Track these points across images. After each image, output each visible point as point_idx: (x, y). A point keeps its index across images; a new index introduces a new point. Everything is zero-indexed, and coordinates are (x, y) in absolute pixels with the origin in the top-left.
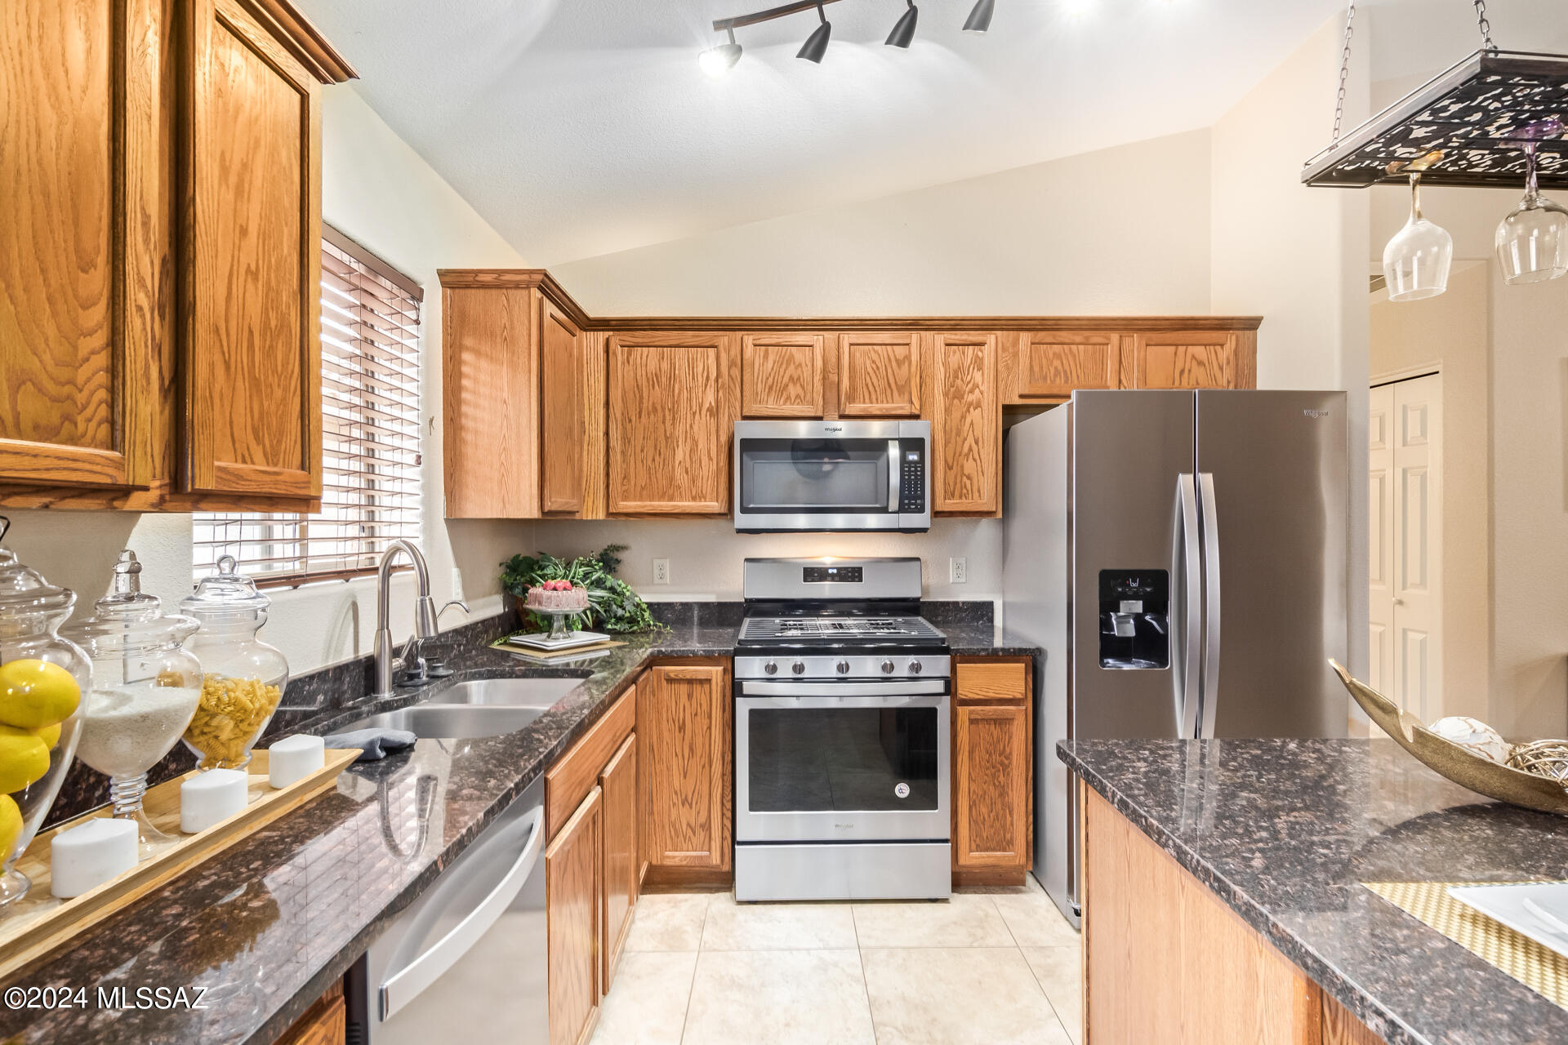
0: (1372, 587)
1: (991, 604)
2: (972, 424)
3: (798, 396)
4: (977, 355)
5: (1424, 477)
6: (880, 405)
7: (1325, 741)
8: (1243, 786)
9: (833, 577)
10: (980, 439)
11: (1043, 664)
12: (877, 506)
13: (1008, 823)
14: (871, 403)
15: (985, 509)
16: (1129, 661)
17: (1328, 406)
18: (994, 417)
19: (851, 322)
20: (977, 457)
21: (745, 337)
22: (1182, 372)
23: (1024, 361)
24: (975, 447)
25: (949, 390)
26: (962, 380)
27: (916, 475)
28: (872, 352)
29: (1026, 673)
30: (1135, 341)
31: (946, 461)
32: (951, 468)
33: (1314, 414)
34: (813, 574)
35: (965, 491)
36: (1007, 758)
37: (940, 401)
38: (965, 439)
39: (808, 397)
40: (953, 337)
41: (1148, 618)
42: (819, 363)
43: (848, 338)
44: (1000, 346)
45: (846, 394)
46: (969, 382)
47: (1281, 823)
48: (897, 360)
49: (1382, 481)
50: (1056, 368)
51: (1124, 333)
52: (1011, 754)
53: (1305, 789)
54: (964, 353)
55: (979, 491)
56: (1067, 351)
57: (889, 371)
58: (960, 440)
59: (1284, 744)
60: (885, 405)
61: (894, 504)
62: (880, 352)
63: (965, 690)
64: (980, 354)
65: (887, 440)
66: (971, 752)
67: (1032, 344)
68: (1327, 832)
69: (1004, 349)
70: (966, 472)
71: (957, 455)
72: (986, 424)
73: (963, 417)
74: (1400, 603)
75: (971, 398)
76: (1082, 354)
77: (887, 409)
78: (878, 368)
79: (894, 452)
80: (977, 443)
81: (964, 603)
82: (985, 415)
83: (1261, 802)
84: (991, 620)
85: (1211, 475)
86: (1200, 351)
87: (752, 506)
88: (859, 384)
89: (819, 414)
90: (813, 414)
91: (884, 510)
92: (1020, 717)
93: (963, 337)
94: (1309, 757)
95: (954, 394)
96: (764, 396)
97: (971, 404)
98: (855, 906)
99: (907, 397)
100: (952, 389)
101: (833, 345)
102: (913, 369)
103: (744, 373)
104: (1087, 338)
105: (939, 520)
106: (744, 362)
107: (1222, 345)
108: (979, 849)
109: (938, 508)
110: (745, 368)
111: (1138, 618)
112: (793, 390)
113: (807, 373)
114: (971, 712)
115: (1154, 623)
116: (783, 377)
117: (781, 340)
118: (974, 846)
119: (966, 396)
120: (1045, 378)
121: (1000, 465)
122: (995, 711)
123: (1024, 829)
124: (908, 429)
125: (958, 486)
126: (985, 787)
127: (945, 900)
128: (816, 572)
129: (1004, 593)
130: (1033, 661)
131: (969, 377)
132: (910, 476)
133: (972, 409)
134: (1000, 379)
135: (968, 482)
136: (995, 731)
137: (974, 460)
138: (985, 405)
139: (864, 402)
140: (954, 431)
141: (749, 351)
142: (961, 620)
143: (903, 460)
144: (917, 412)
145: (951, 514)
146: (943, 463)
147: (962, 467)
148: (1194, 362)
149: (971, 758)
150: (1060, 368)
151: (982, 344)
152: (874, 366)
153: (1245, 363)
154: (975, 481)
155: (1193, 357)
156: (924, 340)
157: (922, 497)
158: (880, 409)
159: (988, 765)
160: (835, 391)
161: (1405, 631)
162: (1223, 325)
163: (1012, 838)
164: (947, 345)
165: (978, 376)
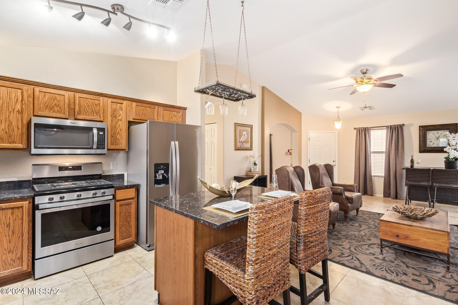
0: (206, 166)
1: (124, 174)
2: (119, 125)
3: (58, 111)
4: (121, 107)
5: (214, 144)
6: (89, 117)
7: (197, 192)
8: (185, 200)
9: (70, 169)
10: (122, 130)
11: (140, 188)
12: (89, 147)
13: (130, 230)
14: (86, 116)
15: (123, 148)
16: (161, 185)
17: (199, 129)
18: (126, 124)
19: (79, 90)
20: (121, 134)
21: (35, 88)
22: (171, 117)
23: (134, 110)
24: (120, 131)
25: (112, 115)
26: (116, 113)
27: (102, 138)
28: (87, 101)
29: (135, 191)
30: (161, 109)
31: (111, 135)
32: (113, 137)
33: (196, 130)
34: (61, 169)
35: (117, 143)
36: (130, 214)
37: (109, 118)
38: (117, 129)
39: (63, 111)
40: (114, 100)
41: (164, 174)
42: (67, 101)
43: (78, 95)
44: (127, 105)
45: (77, 112)
46: (118, 114)
47: (191, 204)
48: (95, 104)
49: (208, 144)
50: (142, 113)
51: (159, 106)
52: (131, 212)
53: (194, 199)
54: (117, 105)
55: (121, 144)
56: (145, 109)
57: (93, 107)
58: (115, 129)
59: (191, 194)
60: (91, 117)
61: (95, 146)
62: (90, 101)
63: (118, 198)
64: (122, 106)
65: (93, 128)
66: (120, 214)
67: (136, 106)
68: (197, 203)
69: (128, 106)
70: (117, 138)
71: (115, 133)
72: (123, 125)
73: (117, 123)
74: (211, 169)
75: (119, 118)
76: (149, 110)
77: (92, 118)
78: (89, 106)
79: (95, 131)
80: (121, 130)
81: (115, 175)
82: (123, 123)
83: (188, 202)
84: (123, 179)
85: (178, 142)
86: (175, 113)
87: (39, 146)
88: (82, 110)
89: (67, 117)
90: (64, 117)
91: (92, 148)
92: (134, 202)
93: (117, 101)
94: (195, 195)
95: (114, 116)
96: (44, 109)
97: (119, 119)
98: (82, 267)
99: (99, 115)
100: (113, 115)
101: (73, 97)
102: (101, 108)
103: (35, 100)
104: (150, 106)
105: (109, 151)
106: (35, 97)
107: (179, 113)
108: (122, 239)
109: (109, 148)
110: (35, 99)
111: (163, 174)
112: (56, 109)
113: (62, 104)
114: (120, 203)
115: (166, 175)
116: (52, 104)
117: (51, 91)
118: (121, 239)
119: (117, 117)
120: (139, 115)
121: (127, 137)
122: (127, 202)
123: (134, 231)
124: (99, 125)
125: (115, 142)
126: (124, 222)
127: (112, 256)
128: (64, 168)
129: (127, 171)
130: (137, 187)
131: (118, 112)
132: (100, 138)
133: (119, 121)
134: (127, 114)
135: (118, 141)
136: (127, 207)
137: (120, 135)
138: (123, 120)
139: (84, 115)
140: (114, 127)
141: (37, 93)
142: (115, 179)
143: (98, 134)
144: (102, 120)
145: (113, 150)
146: (110, 135)
147: (116, 137)
148: (174, 116)
149: (120, 215)
150: (143, 113)
151: (122, 104)
152: (87, 105)
153: (184, 117)
154: (120, 141)
155: (174, 114)
156: (104, 100)
157: (104, 145)
158: (89, 118)
159: (125, 216)
160: (73, 110)
161: (211, 174)
162: (180, 108)
163: (131, 234)
164: (111, 102)
165: (121, 112)
